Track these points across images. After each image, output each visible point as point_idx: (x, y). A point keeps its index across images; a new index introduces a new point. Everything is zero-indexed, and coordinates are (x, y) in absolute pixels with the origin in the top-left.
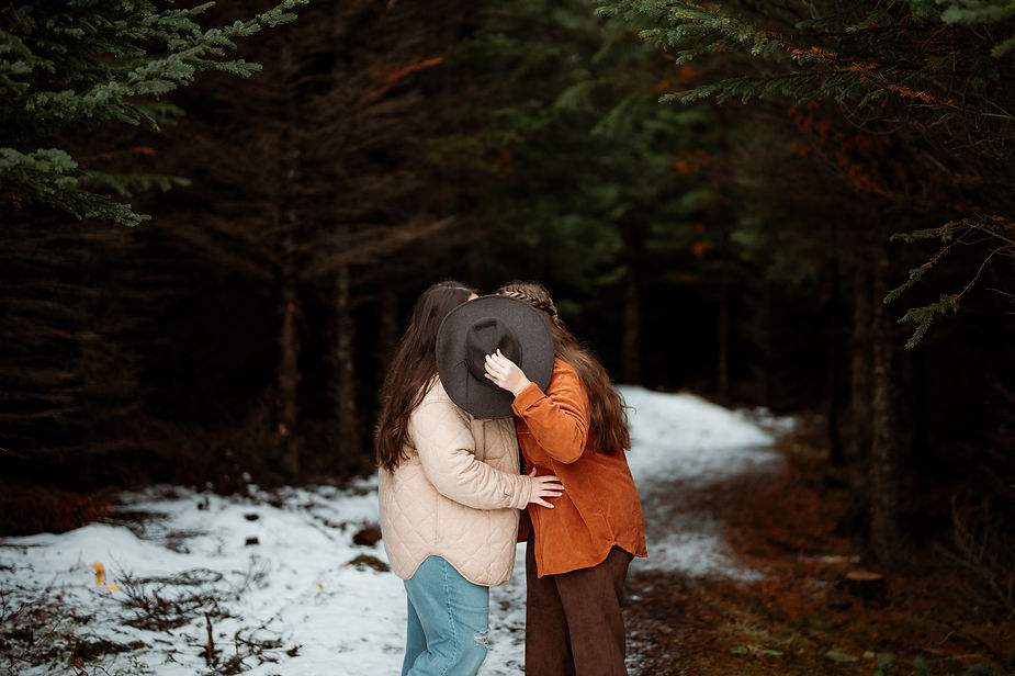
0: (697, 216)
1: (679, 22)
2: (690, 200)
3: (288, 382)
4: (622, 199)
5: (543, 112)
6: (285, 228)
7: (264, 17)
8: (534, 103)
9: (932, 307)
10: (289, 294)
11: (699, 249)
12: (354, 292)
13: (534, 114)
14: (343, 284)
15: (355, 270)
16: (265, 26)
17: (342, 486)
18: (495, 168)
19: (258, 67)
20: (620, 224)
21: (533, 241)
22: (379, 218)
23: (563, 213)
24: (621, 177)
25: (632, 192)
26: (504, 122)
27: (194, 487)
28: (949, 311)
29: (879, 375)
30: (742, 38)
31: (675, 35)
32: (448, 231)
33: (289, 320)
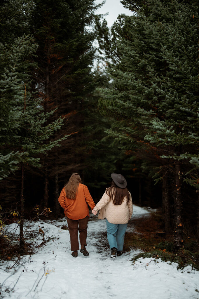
0: (134, 162)
1: (120, 137)
2: (131, 158)
3: (46, 198)
4: (116, 159)
5: (99, 142)
6: (46, 166)
7: (62, 139)
8: (97, 140)
9: (159, 179)
10: (46, 180)
11: (134, 170)
12: (59, 179)
13: (97, 142)
14: (57, 178)
15: (59, 175)
16: (63, 140)
17: (57, 219)
18: (88, 154)
19: (61, 145)
20: (116, 164)
21: (97, 169)
22: (64, 164)
23: (102, 162)
24: (116, 154)
25: (118, 157)
26: (90, 144)
27: (27, 220)
28: (161, 179)
29: (166, 195)
30: (129, 140)
31: (120, 139)
32: (79, 166)
33: (46, 185)
